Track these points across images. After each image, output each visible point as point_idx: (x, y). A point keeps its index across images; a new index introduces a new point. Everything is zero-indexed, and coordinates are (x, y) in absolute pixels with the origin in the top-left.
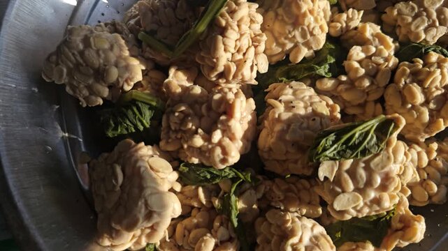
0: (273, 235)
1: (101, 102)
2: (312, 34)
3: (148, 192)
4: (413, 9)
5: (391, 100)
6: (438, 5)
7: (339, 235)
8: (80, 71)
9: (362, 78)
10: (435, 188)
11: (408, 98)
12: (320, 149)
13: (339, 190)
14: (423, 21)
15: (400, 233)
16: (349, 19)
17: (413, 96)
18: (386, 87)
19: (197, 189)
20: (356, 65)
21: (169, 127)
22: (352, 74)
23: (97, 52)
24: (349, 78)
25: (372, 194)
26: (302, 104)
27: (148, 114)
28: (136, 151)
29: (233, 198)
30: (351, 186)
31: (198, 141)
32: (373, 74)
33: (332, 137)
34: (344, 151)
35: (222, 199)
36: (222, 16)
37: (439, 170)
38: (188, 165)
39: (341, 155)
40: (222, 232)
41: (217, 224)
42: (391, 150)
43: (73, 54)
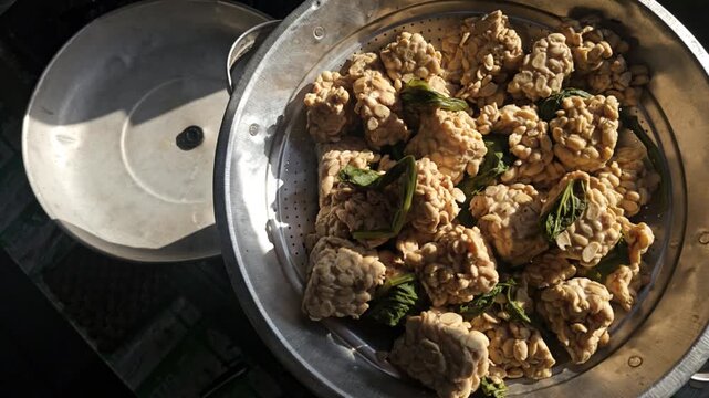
0: (558, 309)
1: (368, 306)
2: (476, 150)
3: (463, 341)
4: (528, 75)
5: (564, 156)
6: (544, 61)
7: (599, 276)
8: (340, 295)
9: (532, 154)
10: (637, 195)
11: (575, 148)
12: (549, 231)
13: (580, 248)
14: (542, 80)
15: (637, 245)
16: (491, 116)
17: (577, 145)
18: (553, 149)
19: (482, 316)
20: (521, 148)
21: (431, 288)
22: (522, 156)
23: (347, 272)
24: (522, 160)
25: (602, 236)
26: (508, 205)
27: (410, 289)
28: (427, 320)
29: (513, 303)
30: (586, 240)
31: (465, 283)
32: (537, 146)
33: (550, 218)
34: (565, 221)
35: (505, 310)
36: (419, 188)
37: (630, 180)
38: (465, 304)
39: (565, 225)
40: (524, 331)
41: (515, 329)
42: (593, 200)
43: (331, 287)
